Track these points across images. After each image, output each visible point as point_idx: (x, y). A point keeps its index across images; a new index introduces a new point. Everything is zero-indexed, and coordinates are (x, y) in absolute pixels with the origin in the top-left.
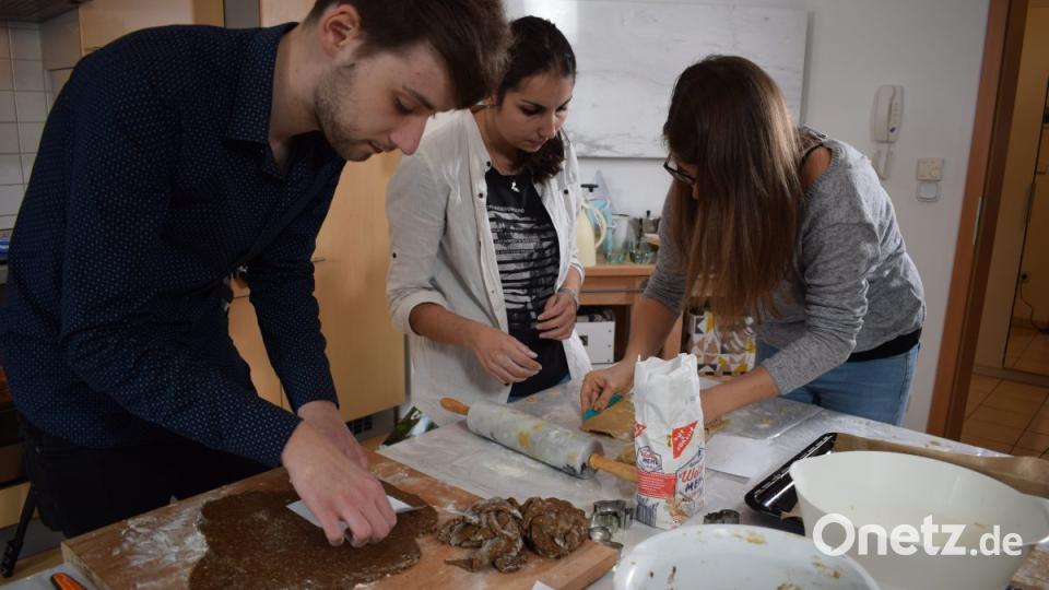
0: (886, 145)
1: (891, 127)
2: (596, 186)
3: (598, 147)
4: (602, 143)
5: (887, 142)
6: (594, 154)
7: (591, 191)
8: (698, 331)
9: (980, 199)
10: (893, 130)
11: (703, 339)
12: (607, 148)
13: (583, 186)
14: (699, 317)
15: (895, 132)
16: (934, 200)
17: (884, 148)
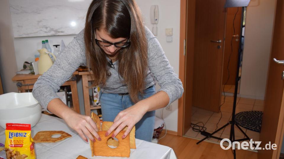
0: (155, 25)
1: (156, 19)
2: (59, 45)
3: (59, 32)
4: (60, 30)
5: (155, 24)
6: (58, 34)
7: (57, 47)
8: (95, 92)
9: (185, 40)
10: (156, 20)
11: (97, 94)
12: (62, 32)
13: (54, 46)
14: (95, 87)
15: (157, 20)
16: (171, 42)
17: (155, 26)
